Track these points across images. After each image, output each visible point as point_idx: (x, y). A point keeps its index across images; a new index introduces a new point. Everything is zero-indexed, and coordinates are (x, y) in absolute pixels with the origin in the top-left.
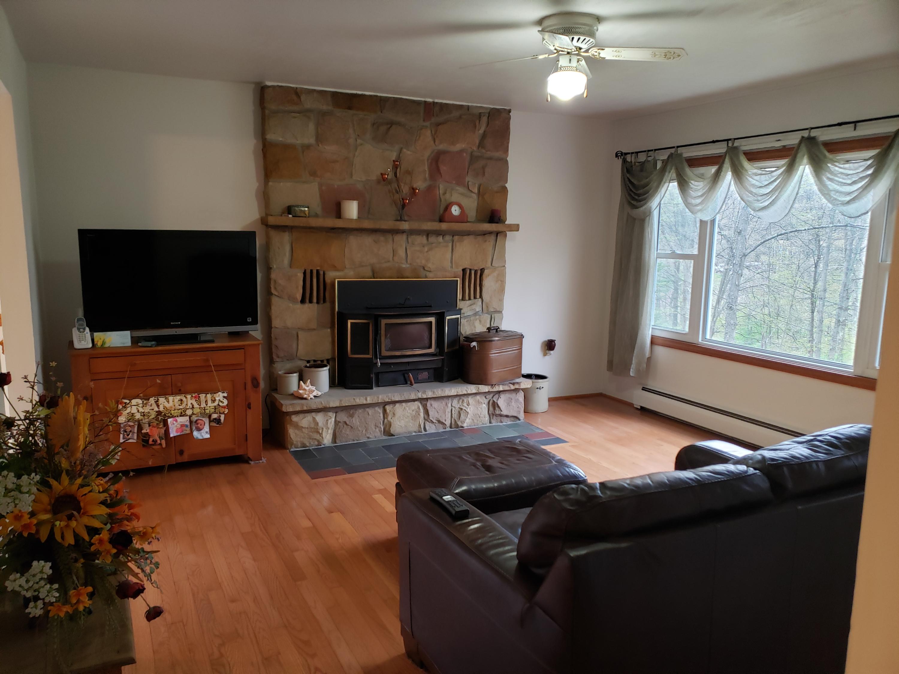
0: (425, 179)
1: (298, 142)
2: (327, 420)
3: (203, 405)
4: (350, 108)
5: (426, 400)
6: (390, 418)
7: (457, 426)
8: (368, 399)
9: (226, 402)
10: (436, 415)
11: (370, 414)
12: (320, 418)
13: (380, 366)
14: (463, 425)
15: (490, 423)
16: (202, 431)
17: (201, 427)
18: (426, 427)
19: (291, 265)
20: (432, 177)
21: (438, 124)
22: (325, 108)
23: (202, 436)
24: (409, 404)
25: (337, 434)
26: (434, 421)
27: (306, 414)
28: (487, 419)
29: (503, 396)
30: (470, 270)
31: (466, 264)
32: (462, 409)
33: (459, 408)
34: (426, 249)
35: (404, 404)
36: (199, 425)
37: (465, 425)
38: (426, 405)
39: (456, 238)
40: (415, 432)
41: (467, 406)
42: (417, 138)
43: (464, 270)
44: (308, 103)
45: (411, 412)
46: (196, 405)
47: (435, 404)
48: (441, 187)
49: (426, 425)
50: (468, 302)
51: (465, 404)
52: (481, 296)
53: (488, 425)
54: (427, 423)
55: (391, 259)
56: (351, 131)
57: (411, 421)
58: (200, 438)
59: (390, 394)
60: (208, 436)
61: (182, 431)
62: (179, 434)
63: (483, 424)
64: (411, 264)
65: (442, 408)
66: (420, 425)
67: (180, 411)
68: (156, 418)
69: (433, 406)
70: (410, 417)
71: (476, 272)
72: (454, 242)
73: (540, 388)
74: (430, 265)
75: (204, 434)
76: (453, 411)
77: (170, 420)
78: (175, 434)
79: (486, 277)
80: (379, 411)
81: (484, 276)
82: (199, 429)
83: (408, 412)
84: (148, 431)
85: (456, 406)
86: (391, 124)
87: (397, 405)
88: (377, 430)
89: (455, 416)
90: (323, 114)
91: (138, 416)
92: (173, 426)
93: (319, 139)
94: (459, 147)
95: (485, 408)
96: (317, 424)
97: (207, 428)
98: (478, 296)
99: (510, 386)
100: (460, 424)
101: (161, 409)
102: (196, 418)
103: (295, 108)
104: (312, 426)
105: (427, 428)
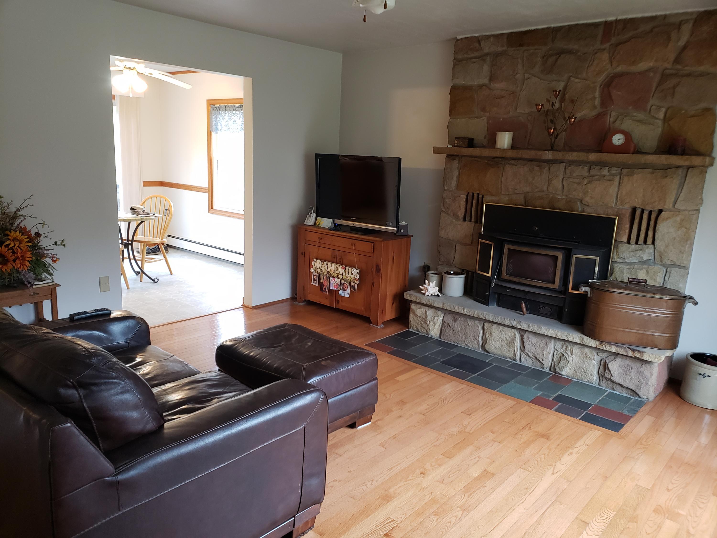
0: (595, 107)
1: (475, 83)
2: (435, 317)
3: (347, 275)
4: (521, 45)
5: (524, 331)
6: (488, 336)
7: (555, 372)
8: (465, 310)
9: (358, 277)
10: (533, 350)
11: (469, 325)
12: (430, 313)
13: (494, 286)
14: (560, 373)
15: (599, 384)
16: (345, 292)
17: (346, 289)
18: (522, 358)
19: (458, 187)
20: (603, 103)
21: (618, 45)
22: (500, 49)
23: (345, 295)
24: (506, 329)
25: (443, 332)
26: (531, 356)
27: (422, 306)
28: (595, 378)
29: (619, 360)
30: (643, 211)
31: (637, 202)
32: (563, 355)
33: (561, 353)
34: (586, 181)
35: (501, 327)
36: (345, 287)
37: (563, 373)
38: (523, 335)
39: (625, 171)
40: (510, 358)
41: (570, 355)
42: (591, 63)
43: (634, 210)
44: (487, 48)
45: (507, 337)
46: (344, 274)
47: (534, 339)
48: (614, 114)
49: (522, 356)
50: (633, 247)
51: (569, 352)
52: (653, 243)
53: (597, 385)
54: (523, 355)
55: (545, 189)
56: (520, 67)
57: (506, 346)
58: (343, 295)
59: (485, 313)
60: (348, 296)
61: (337, 288)
62: (335, 289)
63: (589, 382)
64: (566, 196)
65: (541, 346)
66: (515, 354)
67: (337, 274)
68: (326, 275)
69: (530, 340)
70: (506, 342)
71: (650, 213)
72: (622, 176)
73: (704, 375)
74: (587, 199)
75: (346, 294)
76: (555, 353)
77: (331, 278)
78: (334, 289)
79: (663, 220)
80: (479, 325)
81: (660, 219)
82: (344, 290)
83: (504, 336)
84: (323, 282)
85: (559, 350)
86: (561, 52)
87: (495, 326)
88: (476, 342)
89: (556, 360)
90: (497, 55)
91: (319, 271)
92: (333, 283)
93: (492, 78)
94: (642, 66)
95: (594, 365)
96: (427, 316)
97: (348, 291)
98: (649, 241)
99: (627, 351)
100: (558, 369)
101: (329, 270)
102: (344, 282)
103: (477, 54)
104: (424, 317)
105: (523, 360)
